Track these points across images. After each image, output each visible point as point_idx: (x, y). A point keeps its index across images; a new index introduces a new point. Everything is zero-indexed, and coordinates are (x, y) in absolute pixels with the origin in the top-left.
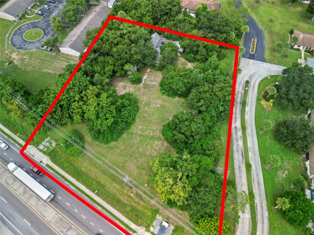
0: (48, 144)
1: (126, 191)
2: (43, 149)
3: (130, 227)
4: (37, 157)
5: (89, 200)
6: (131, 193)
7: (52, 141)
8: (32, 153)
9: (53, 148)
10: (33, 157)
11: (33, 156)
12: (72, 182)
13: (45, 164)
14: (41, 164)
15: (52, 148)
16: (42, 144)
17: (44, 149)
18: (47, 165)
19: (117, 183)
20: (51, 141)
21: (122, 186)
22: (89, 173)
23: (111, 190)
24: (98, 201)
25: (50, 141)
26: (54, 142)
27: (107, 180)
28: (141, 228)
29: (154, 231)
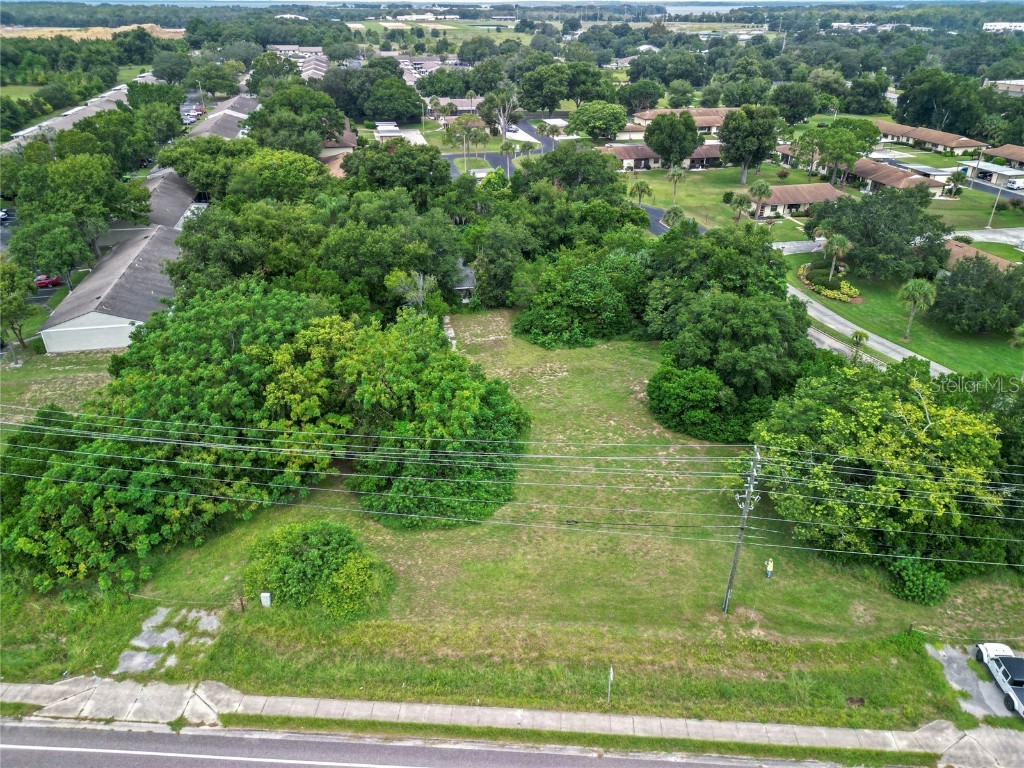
0: (172, 636)
1: (719, 634)
2: (151, 665)
3: (888, 749)
4: (138, 712)
5: (595, 755)
6: (749, 625)
7: (193, 614)
8: (88, 709)
9: (212, 636)
10: (107, 728)
11: (108, 721)
12: (436, 722)
13: (212, 717)
14: (185, 731)
15: (210, 642)
16: (138, 649)
17: (164, 660)
18: (229, 720)
19: (652, 620)
20: (185, 618)
21: (687, 624)
22: (489, 651)
23: (653, 663)
24: (641, 734)
25: (176, 620)
26: (203, 613)
27: (603, 636)
28: (933, 729)
29: (987, 707)
